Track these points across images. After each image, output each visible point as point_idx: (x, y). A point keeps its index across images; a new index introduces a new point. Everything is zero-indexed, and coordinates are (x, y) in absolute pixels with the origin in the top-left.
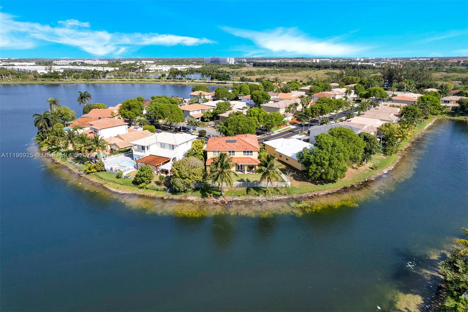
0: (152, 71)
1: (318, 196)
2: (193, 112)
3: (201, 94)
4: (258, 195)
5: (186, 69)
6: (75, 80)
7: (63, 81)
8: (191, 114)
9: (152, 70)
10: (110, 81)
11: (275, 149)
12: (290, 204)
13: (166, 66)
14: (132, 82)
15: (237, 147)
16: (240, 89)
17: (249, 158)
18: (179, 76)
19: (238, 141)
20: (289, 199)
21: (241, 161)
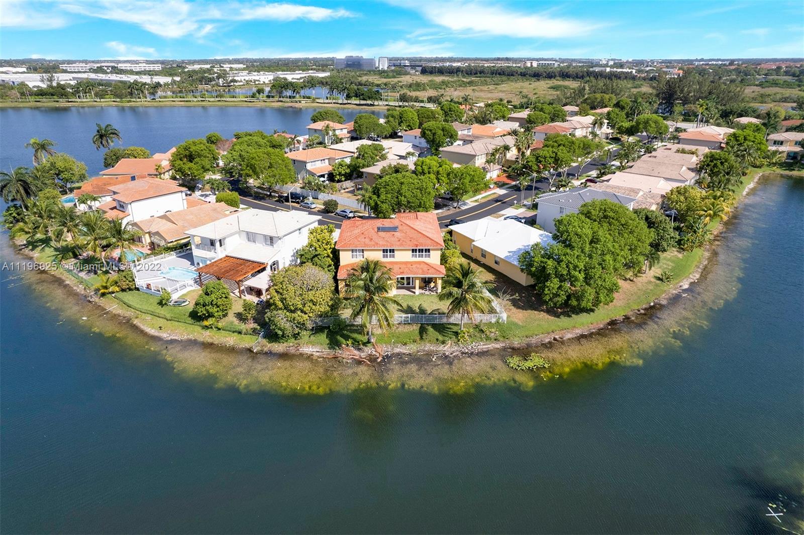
0: (242, 84)
1: (563, 343)
2: (313, 163)
3: (328, 127)
4: (443, 342)
5: (301, 78)
6: (99, 100)
7: (75, 102)
8: (309, 167)
9: (241, 81)
10: (163, 101)
11: (474, 241)
12: (508, 361)
13: (267, 73)
14: (203, 103)
15: (399, 241)
16: (401, 118)
17: (424, 262)
18: (289, 93)
19: (400, 228)
20: (504, 349)
21: (407, 269)
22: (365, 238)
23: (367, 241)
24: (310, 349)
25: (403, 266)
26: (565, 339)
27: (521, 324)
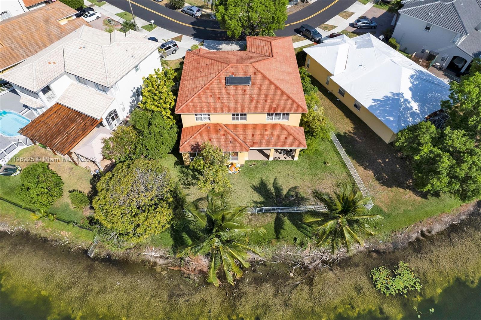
11: (331, 75)
12: (374, 278)
15: (252, 101)
17: (280, 125)
19: (253, 78)
20: (369, 252)
21: (261, 137)
22: (211, 96)
23: (213, 100)
24: (153, 254)
25: (256, 132)
26: (433, 233)
27: (386, 211)
